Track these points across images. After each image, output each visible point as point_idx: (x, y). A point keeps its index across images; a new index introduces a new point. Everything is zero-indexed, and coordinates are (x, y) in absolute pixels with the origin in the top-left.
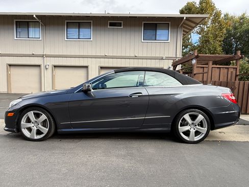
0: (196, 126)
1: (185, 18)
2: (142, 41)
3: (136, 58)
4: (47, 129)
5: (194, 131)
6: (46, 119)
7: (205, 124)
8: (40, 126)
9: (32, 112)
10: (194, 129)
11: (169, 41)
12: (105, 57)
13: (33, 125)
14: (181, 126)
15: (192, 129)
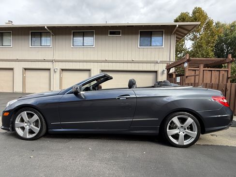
0: (185, 129)
1: (177, 26)
2: (139, 47)
3: (133, 62)
4: (39, 129)
5: (183, 134)
6: (38, 120)
7: (195, 127)
8: (32, 125)
9: (25, 112)
10: (183, 133)
11: (163, 47)
12: (106, 61)
13: (26, 124)
14: (169, 129)
15: (181, 133)
